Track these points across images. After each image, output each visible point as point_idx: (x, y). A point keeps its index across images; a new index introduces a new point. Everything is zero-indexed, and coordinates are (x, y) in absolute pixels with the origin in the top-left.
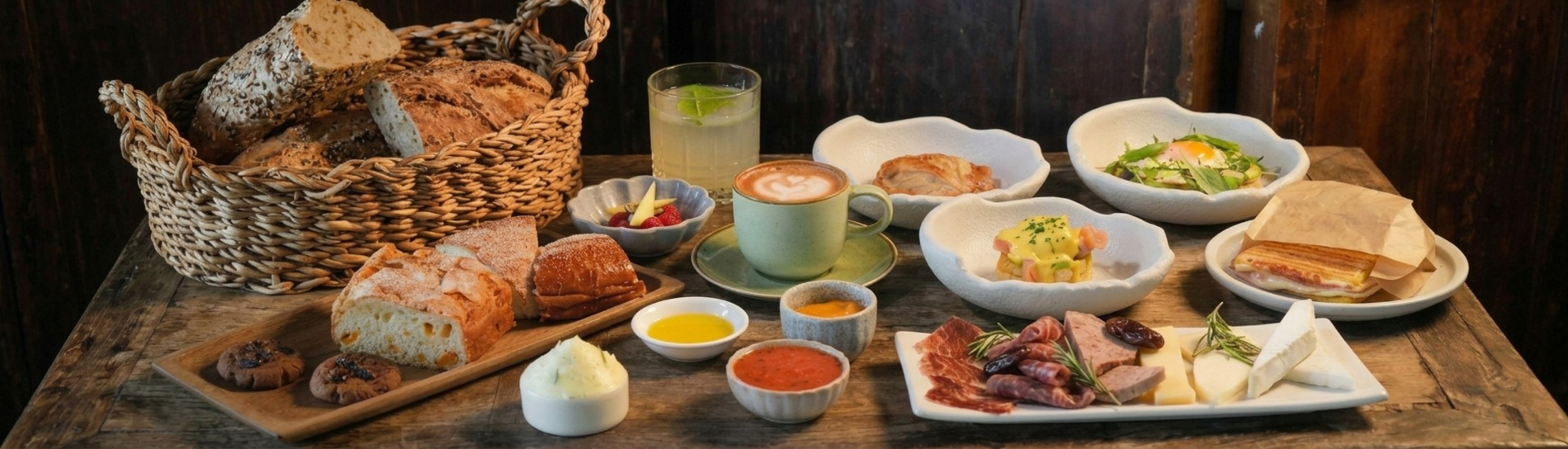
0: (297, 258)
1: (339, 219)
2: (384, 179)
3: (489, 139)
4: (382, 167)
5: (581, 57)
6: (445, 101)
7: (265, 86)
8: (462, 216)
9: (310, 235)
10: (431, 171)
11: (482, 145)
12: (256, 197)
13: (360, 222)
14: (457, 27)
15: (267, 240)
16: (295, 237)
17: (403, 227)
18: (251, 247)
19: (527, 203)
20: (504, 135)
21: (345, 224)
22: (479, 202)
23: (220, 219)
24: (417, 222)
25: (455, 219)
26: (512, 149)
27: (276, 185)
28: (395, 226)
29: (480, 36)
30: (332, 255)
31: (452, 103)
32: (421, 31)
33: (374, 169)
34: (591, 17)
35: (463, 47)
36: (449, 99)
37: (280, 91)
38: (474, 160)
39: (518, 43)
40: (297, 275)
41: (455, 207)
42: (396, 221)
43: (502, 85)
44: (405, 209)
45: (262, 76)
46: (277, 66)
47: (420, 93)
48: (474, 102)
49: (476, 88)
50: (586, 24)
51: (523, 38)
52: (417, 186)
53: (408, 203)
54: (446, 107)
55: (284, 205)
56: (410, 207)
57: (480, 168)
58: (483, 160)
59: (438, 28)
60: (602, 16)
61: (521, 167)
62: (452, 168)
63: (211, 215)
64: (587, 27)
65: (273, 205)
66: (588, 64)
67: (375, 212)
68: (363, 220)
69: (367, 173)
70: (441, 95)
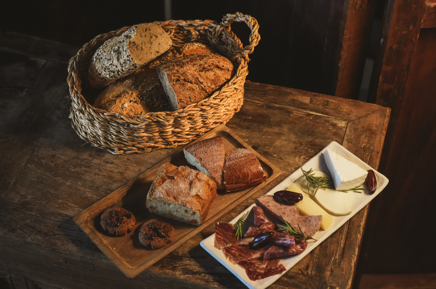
0: (126, 144)
1: (143, 133)
2: (161, 121)
3: (205, 102)
4: (161, 117)
6: (188, 82)
7: (117, 67)
8: (192, 128)
9: (131, 137)
10: (180, 117)
12: (111, 123)
13: (151, 134)
15: (114, 137)
16: (125, 137)
17: (168, 134)
18: (108, 138)
21: (145, 134)
22: (200, 123)
23: (96, 127)
27: (118, 121)
28: (165, 134)
29: (206, 28)
30: (139, 143)
31: (191, 83)
32: (182, 23)
33: (157, 117)
35: (199, 31)
36: (189, 81)
37: (122, 70)
38: (199, 111)
39: (221, 34)
40: (126, 148)
41: (190, 126)
42: (166, 133)
44: (170, 129)
45: (115, 62)
46: (122, 61)
47: (178, 78)
48: (199, 81)
49: (201, 74)
50: (250, 38)
51: (223, 33)
52: (175, 121)
53: (170, 127)
54: (188, 85)
55: (122, 128)
56: (172, 128)
59: (189, 22)
62: (189, 115)
63: (93, 125)
64: (250, 40)
65: (118, 127)
66: (249, 55)
67: (158, 130)
68: (152, 133)
69: (154, 119)
70: (186, 79)
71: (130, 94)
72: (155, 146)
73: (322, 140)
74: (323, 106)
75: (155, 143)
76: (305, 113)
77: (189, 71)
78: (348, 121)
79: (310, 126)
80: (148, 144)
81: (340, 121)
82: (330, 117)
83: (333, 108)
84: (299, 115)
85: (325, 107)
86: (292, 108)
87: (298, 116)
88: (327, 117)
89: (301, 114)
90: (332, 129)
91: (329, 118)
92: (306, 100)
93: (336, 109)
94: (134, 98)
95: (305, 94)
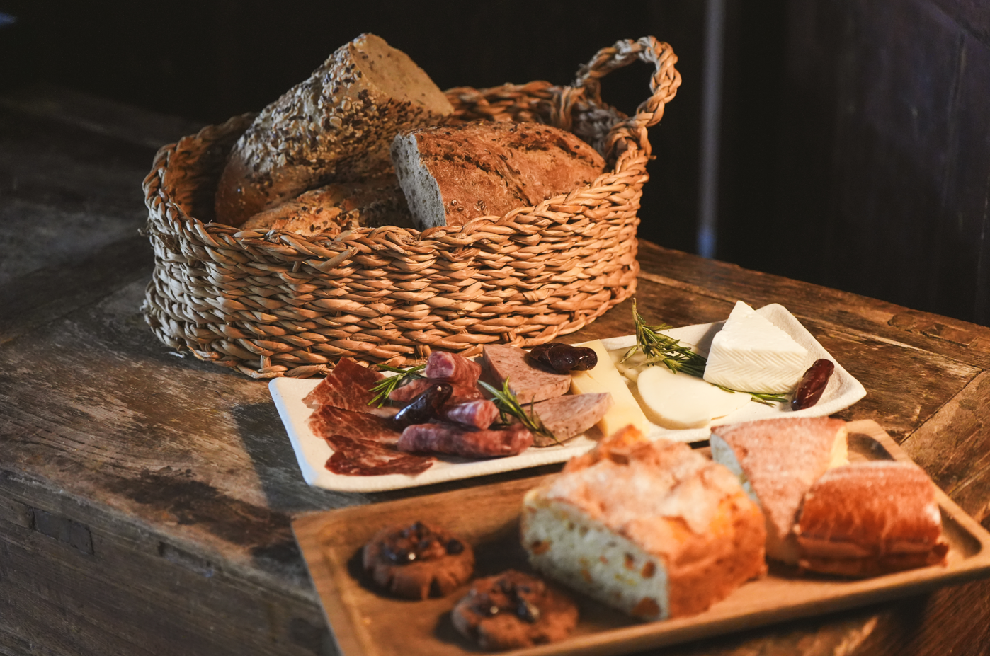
2: (397, 252)
3: (525, 213)
4: (397, 239)
5: (642, 121)
6: (476, 165)
10: (453, 248)
11: (517, 221)
12: (251, 264)
13: (366, 303)
14: (510, 89)
17: (417, 314)
18: (243, 324)
19: (565, 298)
20: (542, 209)
21: (350, 304)
22: (508, 293)
23: (211, 286)
24: (434, 310)
25: (479, 311)
26: (550, 227)
27: (274, 251)
31: (486, 168)
32: (470, 94)
34: (660, 72)
36: (480, 163)
38: (506, 239)
41: (481, 296)
42: (410, 306)
43: (545, 149)
44: (420, 289)
47: (448, 151)
48: (509, 167)
49: (514, 150)
50: (652, 81)
52: (437, 264)
53: (424, 284)
54: (476, 173)
55: (282, 275)
57: (513, 249)
58: (518, 238)
60: (672, 72)
61: (559, 251)
62: (479, 245)
64: (652, 85)
65: (269, 275)
66: (651, 130)
67: (386, 292)
68: (370, 303)
69: (378, 243)
70: (472, 156)
71: (312, 212)
72: (376, 352)
73: (883, 393)
74: (924, 334)
75: (376, 343)
76: (864, 337)
77: (480, 138)
78: (983, 367)
79: (863, 362)
80: (356, 345)
81: (960, 364)
82: (931, 353)
83: (950, 341)
84: (843, 338)
85: (928, 336)
86: (829, 324)
87: (839, 341)
88: (924, 353)
89: (849, 338)
90: (927, 376)
91: (928, 354)
92: (882, 317)
93: (959, 344)
94: (325, 223)
95: (883, 308)
